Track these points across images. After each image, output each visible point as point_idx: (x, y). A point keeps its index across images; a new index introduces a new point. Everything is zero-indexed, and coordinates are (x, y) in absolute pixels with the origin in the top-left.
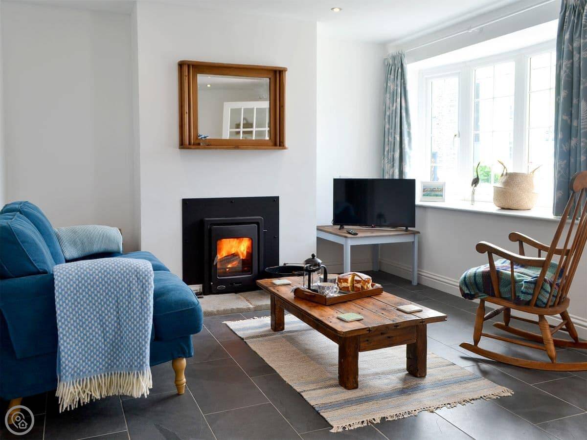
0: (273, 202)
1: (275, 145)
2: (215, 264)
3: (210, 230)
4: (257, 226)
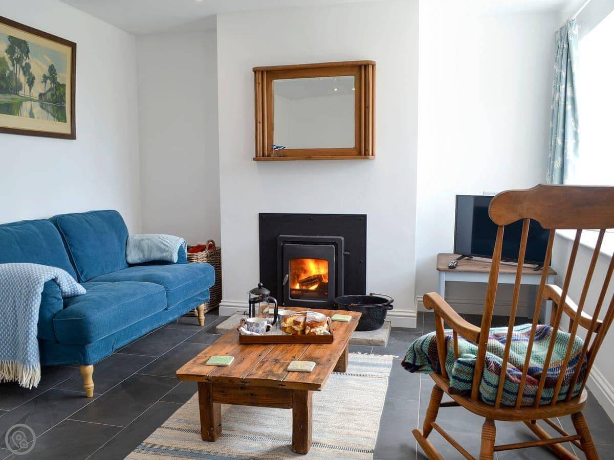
0: (359, 222)
1: (360, 154)
2: (284, 284)
3: (282, 247)
4: (334, 247)
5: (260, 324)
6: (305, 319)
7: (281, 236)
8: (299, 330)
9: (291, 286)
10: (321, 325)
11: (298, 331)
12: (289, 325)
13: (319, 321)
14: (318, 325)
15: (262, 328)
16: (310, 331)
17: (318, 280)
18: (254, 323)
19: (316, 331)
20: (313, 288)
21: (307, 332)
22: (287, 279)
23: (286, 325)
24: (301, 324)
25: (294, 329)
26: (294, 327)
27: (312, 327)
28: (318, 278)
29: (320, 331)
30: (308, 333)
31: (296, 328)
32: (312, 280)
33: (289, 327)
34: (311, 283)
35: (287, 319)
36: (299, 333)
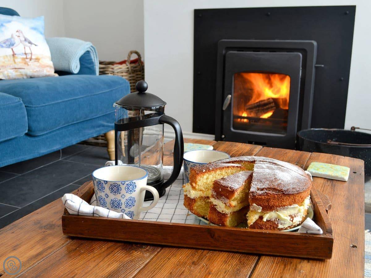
2: (224, 109)
3: (224, 56)
4: (301, 55)
5: (123, 187)
6: (250, 179)
7: (223, 40)
8: (228, 211)
9: (234, 112)
10: (295, 202)
11: (225, 215)
12: (204, 195)
13: (290, 188)
14: (287, 201)
15: (128, 196)
16: (261, 218)
17: (273, 105)
18: (106, 182)
19: (279, 219)
20: (267, 115)
21: (252, 219)
22: (229, 102)
23: (193, 194)
24: (237, 195)
25: (213, 208)
26: (215, 202)
27: (268, 208)
28: (274, 103)
29: (292, 217)
30: (256, 225)
31: (221, 205)
32: (265, 105)
33: (201, 198)
34: (263, 110)
35: (199, 178)
36: (228, 222)
